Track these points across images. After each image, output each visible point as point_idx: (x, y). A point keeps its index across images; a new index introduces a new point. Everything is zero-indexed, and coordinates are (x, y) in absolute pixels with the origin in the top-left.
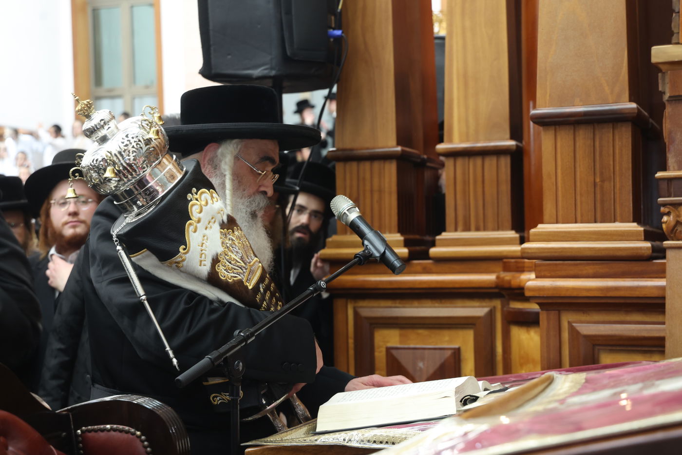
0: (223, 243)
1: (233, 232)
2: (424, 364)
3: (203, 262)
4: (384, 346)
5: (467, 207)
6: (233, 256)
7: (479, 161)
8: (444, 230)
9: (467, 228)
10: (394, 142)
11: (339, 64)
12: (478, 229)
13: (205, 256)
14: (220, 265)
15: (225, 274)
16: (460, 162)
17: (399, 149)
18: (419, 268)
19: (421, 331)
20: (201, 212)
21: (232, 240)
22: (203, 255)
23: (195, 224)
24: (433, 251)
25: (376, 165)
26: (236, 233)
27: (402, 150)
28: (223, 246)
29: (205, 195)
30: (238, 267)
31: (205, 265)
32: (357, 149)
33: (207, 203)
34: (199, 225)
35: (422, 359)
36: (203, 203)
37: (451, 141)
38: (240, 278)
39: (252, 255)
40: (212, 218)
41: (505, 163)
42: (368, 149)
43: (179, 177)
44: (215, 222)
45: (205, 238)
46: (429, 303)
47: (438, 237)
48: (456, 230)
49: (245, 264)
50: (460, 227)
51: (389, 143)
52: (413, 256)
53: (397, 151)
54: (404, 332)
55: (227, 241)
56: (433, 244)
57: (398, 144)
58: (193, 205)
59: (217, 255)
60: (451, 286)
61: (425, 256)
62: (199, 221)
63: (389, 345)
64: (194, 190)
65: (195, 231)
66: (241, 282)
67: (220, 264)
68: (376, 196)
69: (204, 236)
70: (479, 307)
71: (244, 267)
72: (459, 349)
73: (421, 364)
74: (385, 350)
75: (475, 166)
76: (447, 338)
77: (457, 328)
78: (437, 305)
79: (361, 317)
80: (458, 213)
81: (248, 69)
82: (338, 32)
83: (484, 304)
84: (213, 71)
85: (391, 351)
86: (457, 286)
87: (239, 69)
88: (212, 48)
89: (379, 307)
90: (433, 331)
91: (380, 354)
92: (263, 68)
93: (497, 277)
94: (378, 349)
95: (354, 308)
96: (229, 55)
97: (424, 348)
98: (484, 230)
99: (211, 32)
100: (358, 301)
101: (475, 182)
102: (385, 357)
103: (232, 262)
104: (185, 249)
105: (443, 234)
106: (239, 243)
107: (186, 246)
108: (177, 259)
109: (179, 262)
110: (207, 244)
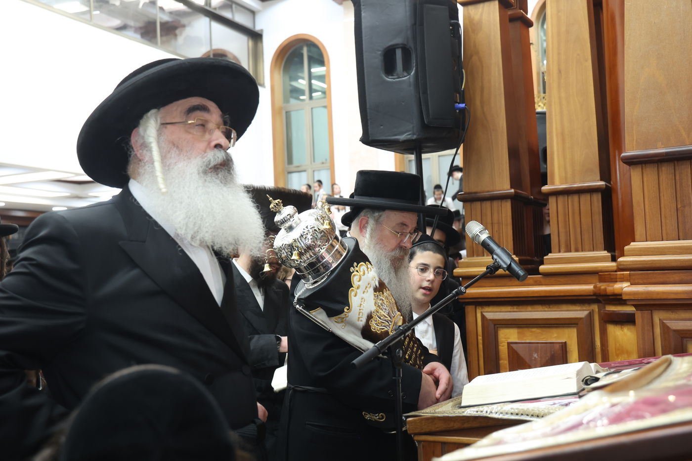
1: (383, 293)
2: (538, 355)
3: (360, 319)
4: (506, 342)
5: (568, 234)
6: (383, 313)
7: (576, 198)
8: (551, 252)
9: (568, 250)
10: (509, 187)
11: (463, 129)
12: (577, 250)
13: (362, 313)
14: (373, 321)
15: (375, 327)
16: (561, 199)
17: (513, 191)
18: (531, 281)
19: (534, 330)
20: (359, 281)
21: (382, 300)
22: (361, 314)
23: (355, 290)
24: (542, 268)
25: (496, 204)
26: (385, 294)
27: (515, 192)
28: (375, 305)
29: (363, 267)
30: (385, 321)
31: (361, 321)
32: (480, 193)
33: (364, 274)
34: (358, 291)
35: (537, 351)
36: (362, 273)
37: (553, 184)
38: (387, 329)
39: (396, 310)
40: (369, 284)
41: (597, 199)
42: (488, 192)
44: (370, 287)
45: (363, 300)
46: (540, 308)
47: (545, 257)
48: (560, 252)
49: (391, 318)
51: (504, 186)
52: (526, 273)
53: (512, 192)
54: (521, 330)
55: (379, 302)
56: (542, 263)
57: (511, 187)
58: (354, 276)
59: (371, 313)
60: (557, 294)
61: (536, 272)
62: (358, 288)
63: (510, 341)
64: (355, 264)
65: (355, 296)
66: (387, 332)
67: (372, 319)
68: (496, 227)
69: (362, 299)
70: (580, 310)
71: (390, 321)
72: (565, 342)
73: (535, 355)
74: (506, 344)
75: (573, 202)
76: (555, 335)
77: (563, 327)
78: (546, 309)
79: (487, 319)
80: (560, 238)
81: (396, 135)
82: (463, 105)
83: (584, 308)
84: (370, 138)
85: (511, 345)
86: (562, 294)
87: (389, 136)
88: (369, 122)
89: (501, 312)
90: (544, 329)
91: (503, 349)
92: (407, 134)
93: (595, 287)
94: (501, 343)
95: (482, 313)
96: (382, 126)
97: (538, 343)
98: (582, 251)
99: (368, 110)
100: (484, 307)
101: (573, 214)
102: (507, 350)
103: (381, 317)
104: (348, 310)
105: (549, 254)
106: (387, 302)
107: (349, 308)
108: (342, 315)
109: (343, 318)
110: (364, 304)
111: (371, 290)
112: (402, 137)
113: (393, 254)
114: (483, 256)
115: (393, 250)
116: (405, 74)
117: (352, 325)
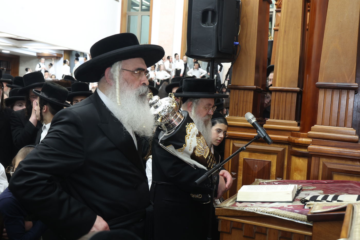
0: (197, 142)
1: (200, 138)
3: (191, 150)
5: (278, 111)
6: (201, 147)
7: (285, 94)
8: (269, 118)
9: (278, 119)
10: (253, 84)
11: (236, 55)
12: (282, 119)
14: (196, 151)
15: (198, 154)
16: (277, 93)
17: (255, 87)
19: (257, 154)
20: (190, 132)
21: (200, 141)
22: (191, 147)
24: (265, 125)
25: (246, 92)
26: (201, 138)
27: (256, 87)
29: (191, 125)
30: (202, 151)
32: (239, 86)
34: (189, 136)
35: (257, 164)
36: (191, 128)
37: (275, 86)
38: (202, 155)
39: (206, 145)
40: (194, 133)
41: (295, 96)
42: (243, 86)
43: (182, 119)
46: (261, 144)
47: (266, 121)
48: (274, 119)
49: (204, 149)
50: (275, 117)
51: (251, 84)
54: (250, 153)
55: (199, 141)
56: (265, 123)
57: (255, 85)
58: (188, 129)
59: (195, 147)
62: (189, 135)
63: (245, 158)
64: (188, 123)
65: (188, 139)
66: (203, 156)
68: (245, 103)
69: (191, 140)
70: (280, 147)
71: (204, 151)
72: (271, 161)
73: (256, 166)
74: (243, 159)
75: (283, 96)
76: (266, 157)
77: (271, 154)
78: (264, 145)
79: (235, 146)
80: (275, 112)
81: (204, 54)
82: (237, 43)
83: (282, 146)
84: (191, 54)
85: (245, 160)
87: (199, 54)
88: (191, 46)
89: (242, 144)
90: (261, 154)
91: (241, 161)
92: (209, 54)
93: (289, 138)
94: (240, 158)
95: (233, 143)
96: (197, 49)
97: (258, 160)
98: (284, 120)
99: (191, 40)
100: (235, 140)
101: (283, 102)
102: (243, 162)
103: (200, 149)
104: (185, 145)
106: (202, 142)
107: (185, 144)
108: (182, 148)
109: (183, 150)
110: (192, 143)
111: (195, 136)
112: (207, 56)
113: (205, 118)
114: (237, 116)
115: (205, 116)
116: (212, 24)
117: (187, 153)
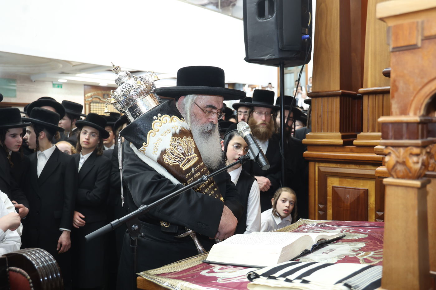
2: (349, 196)
5: (374, 120)
7: (381, 97)
9: (374, 131)
10: (339, 88)
16: (371, 97)
18: (348, 150)
19: (349, 180)
24: (355, 142)
25: (330, 99)
27: (342, 92)
32: (321, 92)
35: (349, 193)
37: (366, 87)
42: (326, 92)
46: (353, 166)
47: (358, 135)
48: (368, 131)
50: (370, 130)
51: (336, 89)
52: (345, 144)
53: (340, 92)
54: (341, 179)
56: (355, 138)
57: (341, 89)
60: (363, 159)
61: (351, 143)
63: (334, 185)
68: (330, 114)
72: (368, 190)
74: (331, 187)
75: (379, 99)
76: (362, 184)
77: (367, 180)
78: (357, 168)
79: (321, 171)
80: (369, 123)
81: (263, 56)
82: (307, 36)
84: (250, 58)
85: (334, 188)
86: (366, 159)
87: (259, 57)
88: (249, 48)
89: (329, 167)
90: (355, 180)
91: (330, 190)
92: (269, 55)
94: (329, 186)
95: (318, 167)
96: (255, 50)
97: (350, 188)
99: (248, 40)
100: (320, 163)
105: (361, 133)
112: (266, 57)
114: (321, 132)
116: (270, 16)
